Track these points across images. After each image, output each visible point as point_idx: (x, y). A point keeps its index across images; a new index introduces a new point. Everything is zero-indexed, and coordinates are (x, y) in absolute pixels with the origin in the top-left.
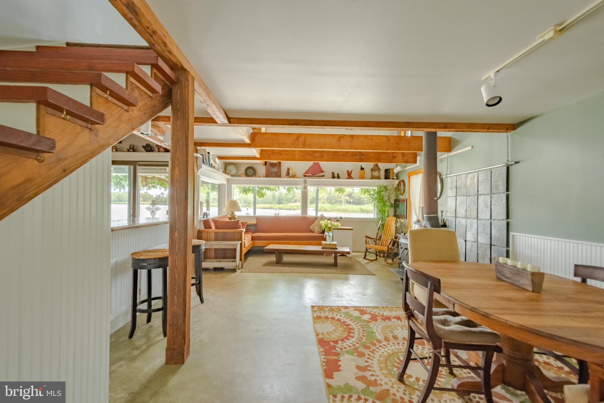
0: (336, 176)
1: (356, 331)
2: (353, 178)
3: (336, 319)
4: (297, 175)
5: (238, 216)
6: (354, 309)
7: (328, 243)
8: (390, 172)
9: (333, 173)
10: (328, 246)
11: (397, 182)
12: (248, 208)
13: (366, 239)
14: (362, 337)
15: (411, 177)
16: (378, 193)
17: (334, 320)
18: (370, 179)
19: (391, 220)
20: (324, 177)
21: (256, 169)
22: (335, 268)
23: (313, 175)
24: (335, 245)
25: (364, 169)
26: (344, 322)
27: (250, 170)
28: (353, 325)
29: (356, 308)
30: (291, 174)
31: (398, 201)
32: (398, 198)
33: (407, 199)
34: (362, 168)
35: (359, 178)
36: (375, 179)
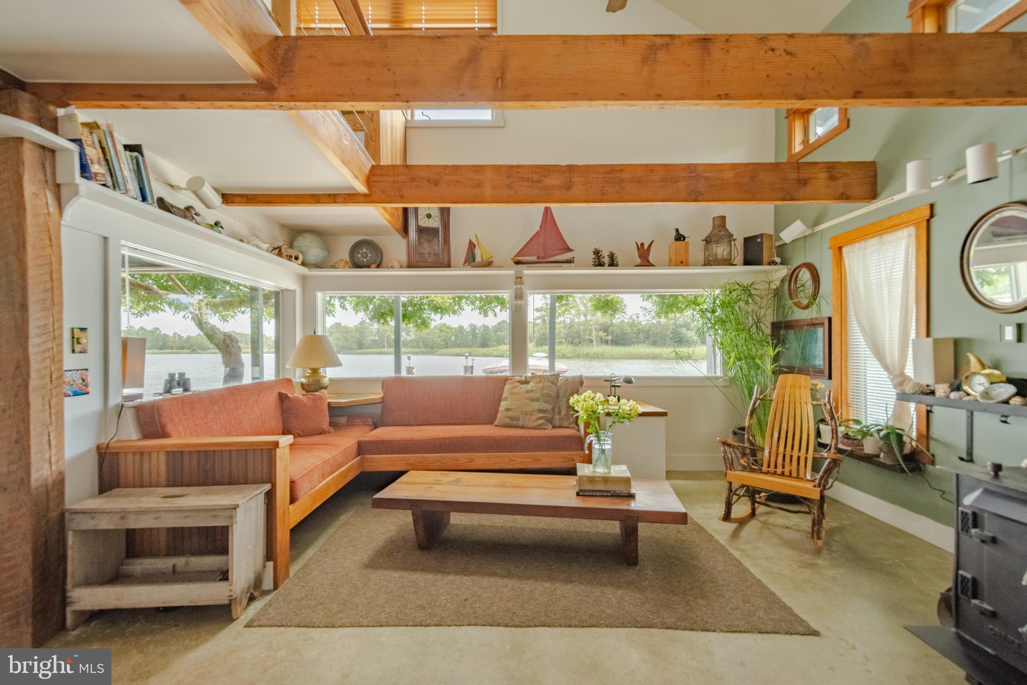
0: (606, 260)
2: (652, 265)
4: (496, 260)
7: (600, 471)
8: (761, 243)
9: (597, 253)
10: (601, 487)
11: (782, 272)
13: (725, 450)
15: (844, 250)
16: (724, 305)
18: (702, 265)
19: (793, 386)
20: (572, 265)
21: (381, 245)
23: (542, 261)
24: (627, 481)
25: (684, 238)
27: (364, 250)
30: (478, 259)
31: (789, 325)
32: (789, 318)
33: (830, 319)
34: (679, 234)
35: (671, 264)
36: (718, 264)
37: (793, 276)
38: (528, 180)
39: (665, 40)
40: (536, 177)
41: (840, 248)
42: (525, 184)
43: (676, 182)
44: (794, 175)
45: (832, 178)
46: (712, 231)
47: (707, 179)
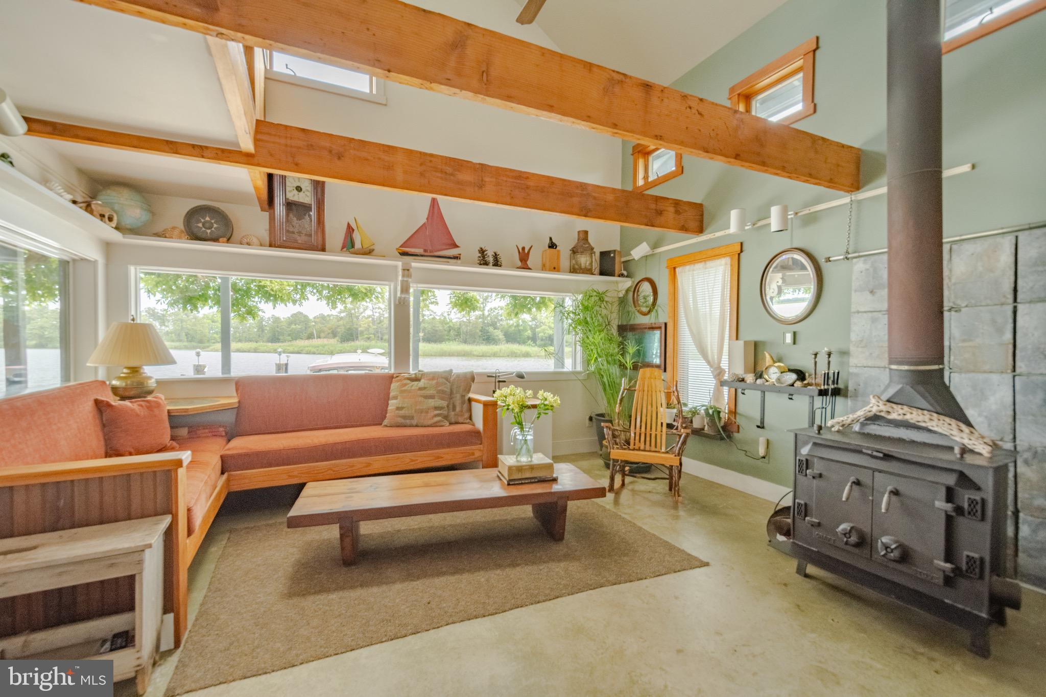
0: (491, 259)
4: (377, 249)
5: (159, 382)
7: (524, 460)
8: (614, 257)
9: (482, 251)
10: (528, 475)
11: (628, 283)
12: (198, 350)
15: (677, 270)
16: (582, 309)
18: (569, 272)
19: (650, 378)
20: (459, 261)
21: (230, 216)
23: (429, 254)
24: (550, 467)
25: (556, 246)
27: (207, 219)
30: (358, 245)
31: (633, 328)
32: (632, 322)
33: (666, 324)
34: (552, 242)
35: (544, 268)
36: (583, 273)
37: (636, 288)
38: (442, 171)
39: (621, 77)
40: (449, 170)
41: (675, 268)
42: (439, 175)
43: (571, 196)
44: (653, 206)
45: (677, 212)
46: (577, 243)
47: (595, 198)
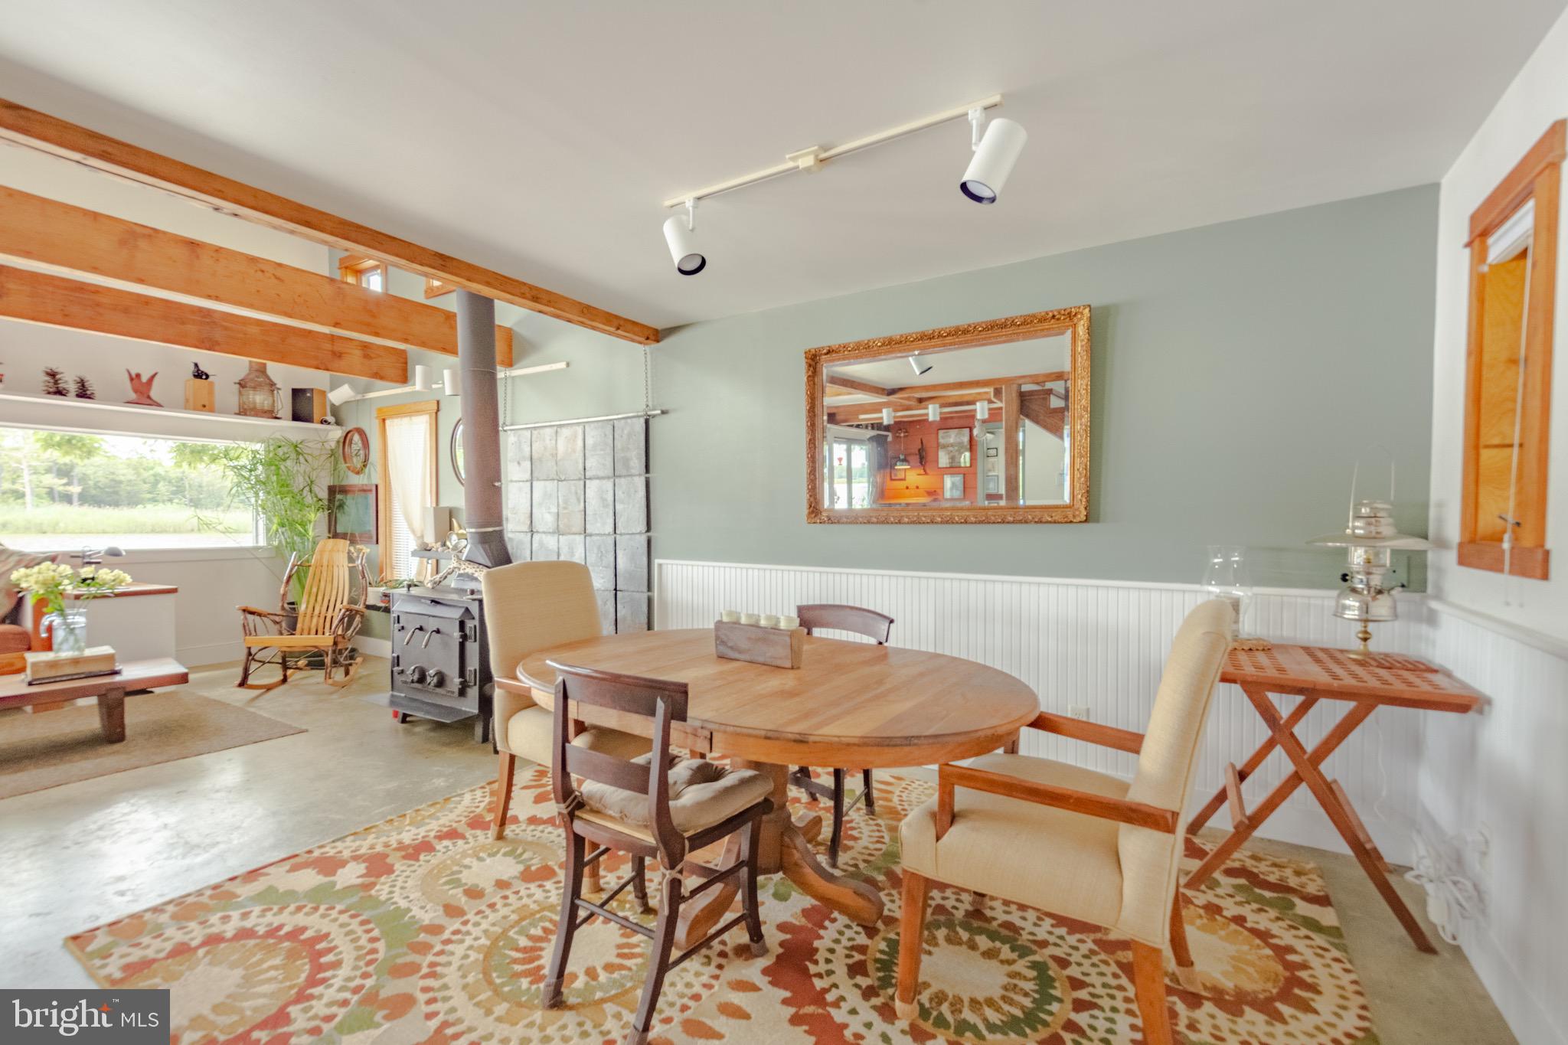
0: (72, 388)
1: (339, 939)
2: (159, 405)
3: (229, 935)
6: (288, 867)
7: (66, 654)
8: (311, 399)
9: (52, 374)
10: (68, 671)
11: (336, 433)
13: (246, 618)
14: (369, 946)
15: (388, 422)
16: (268, 464)
17: (223, 945)
18: (236, 414)
19: (331, 551)
20: (1, 386)
22: (117, 747)
24: (110, 658)
25: (207, 377)
26: (272, 932)
28: (315, 923)
29: (292, 861)
31: (344, 490)
32: (343, 483)
33: (377, 486)
34: (198, 370)
35: (188, 406)
36: (256, 415)
37: (346, 439)
39: (151, 232)
41: (384, 420)
44: (328, 346)
45: (366, 356)
46: (248, 374)
47: (226, 328)
